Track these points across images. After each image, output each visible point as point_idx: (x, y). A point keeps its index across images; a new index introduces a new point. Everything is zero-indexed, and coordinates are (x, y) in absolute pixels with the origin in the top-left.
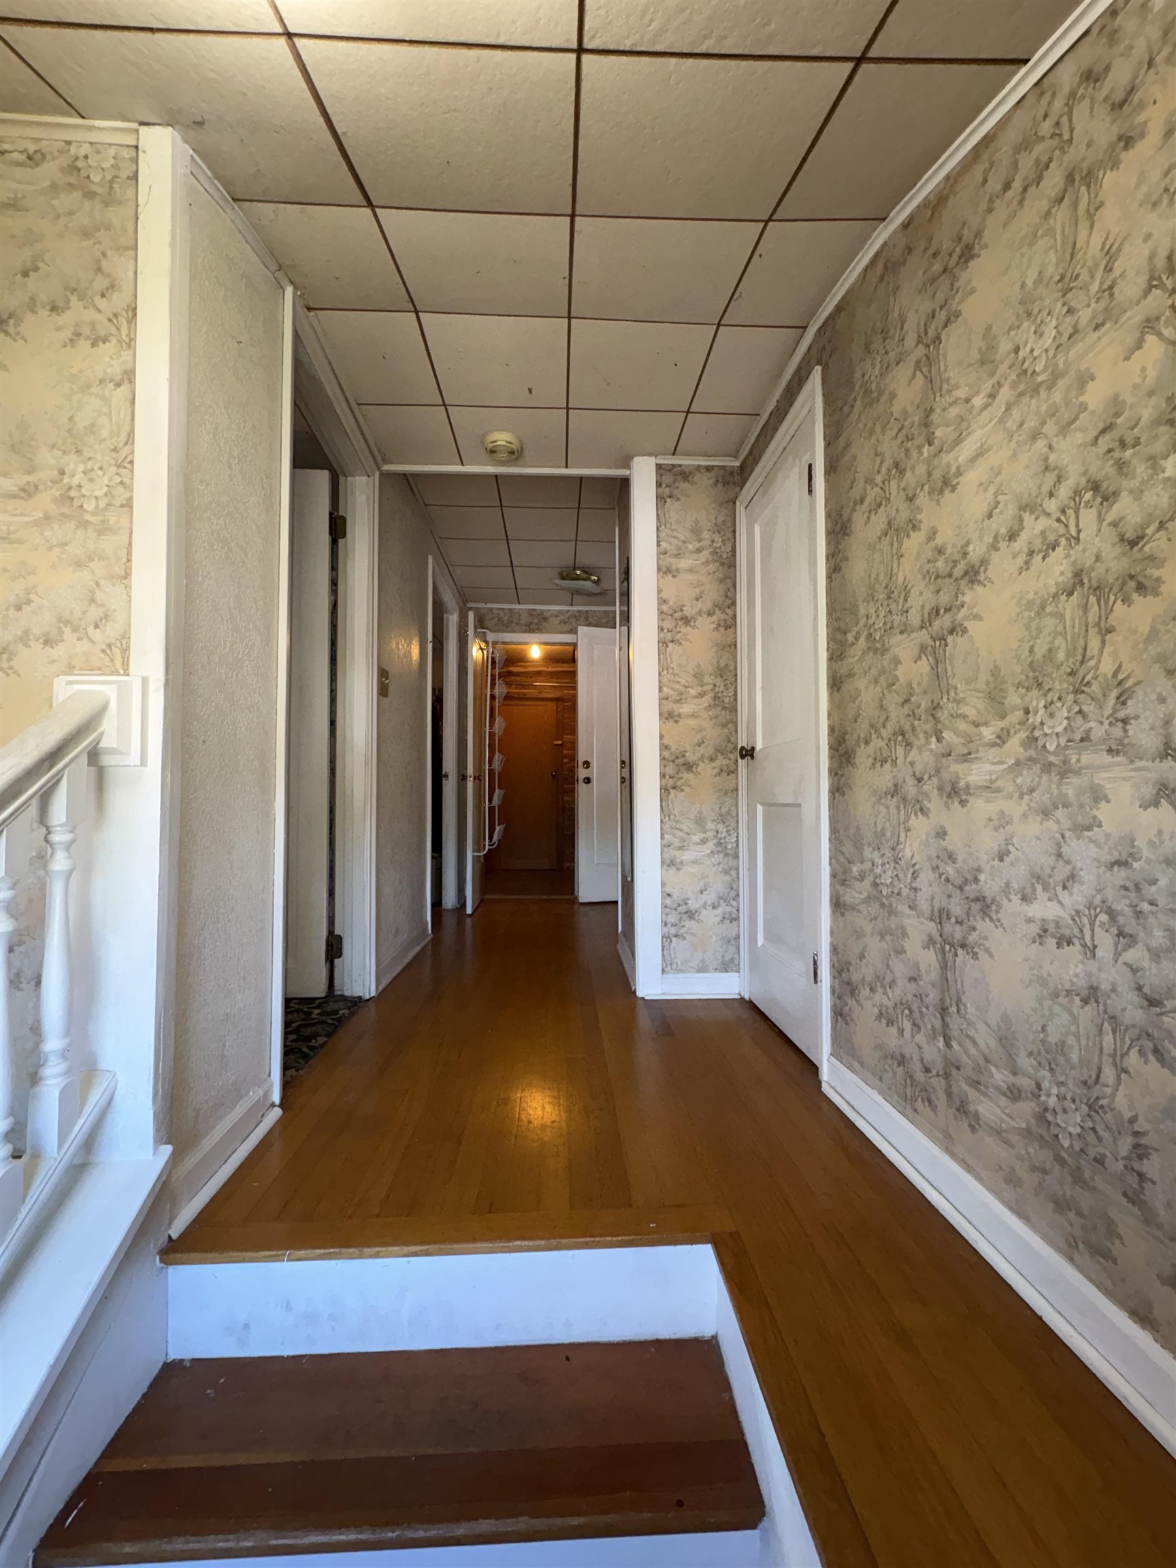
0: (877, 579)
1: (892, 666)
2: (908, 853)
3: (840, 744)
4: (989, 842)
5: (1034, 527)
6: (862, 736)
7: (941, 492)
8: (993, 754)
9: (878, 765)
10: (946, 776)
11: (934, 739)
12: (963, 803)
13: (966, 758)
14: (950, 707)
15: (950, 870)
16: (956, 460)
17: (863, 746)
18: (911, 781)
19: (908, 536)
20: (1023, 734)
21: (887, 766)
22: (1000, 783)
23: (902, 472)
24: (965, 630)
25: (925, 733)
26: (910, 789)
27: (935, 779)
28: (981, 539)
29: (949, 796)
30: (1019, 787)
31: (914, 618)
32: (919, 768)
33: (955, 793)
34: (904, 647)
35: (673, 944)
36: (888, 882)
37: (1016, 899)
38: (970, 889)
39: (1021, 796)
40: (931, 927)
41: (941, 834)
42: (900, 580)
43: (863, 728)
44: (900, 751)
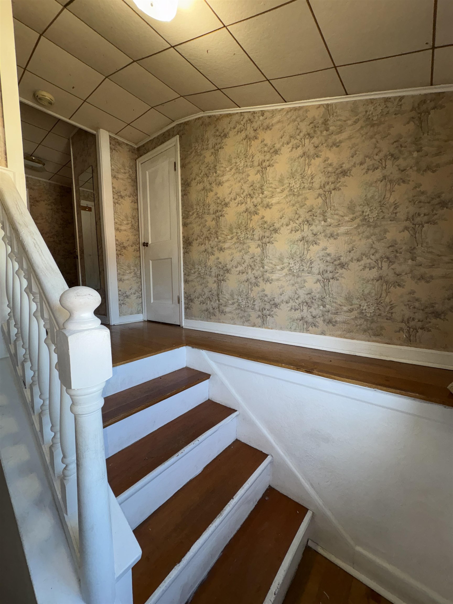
0: (200, 200)
1: (205, 222)
2: (209, 264)
3: (187, 240)
4: (229, 258)
5: (239, 199)
6: (195, 238)
7: (219, 185)
8: (230, 241)
9: (200, 245)
10: (219, 246)
11: (216, 239)
12: (223, 252)
13: (224, 242)
14: (221, 232)
15: (220, 266)
16: (222, 179)
17: (195, 241)
18: (210, 248)
19: (210, 192)
20: (236, 237)
21: (203, 245)
22: (231, 247)
23: (208, 177)
24: (224, 216)
25: (214, 237)
26: (210, 250)
27: (216, 247)
28: (228, 198)
29: (220, 250)
30: (235, 247)
31: (211, 211)
32: (212, 245)
33: (221, 249)
34: (209, 218)
35: (122, 307)
36: (203, 272)
37: (234, 268)
38: (225, 269)
39: (236, 249)
40: (215, 279)
41: (218, 258)
42: (207, 202)
43: (195, 237)
44: (207, 242)
